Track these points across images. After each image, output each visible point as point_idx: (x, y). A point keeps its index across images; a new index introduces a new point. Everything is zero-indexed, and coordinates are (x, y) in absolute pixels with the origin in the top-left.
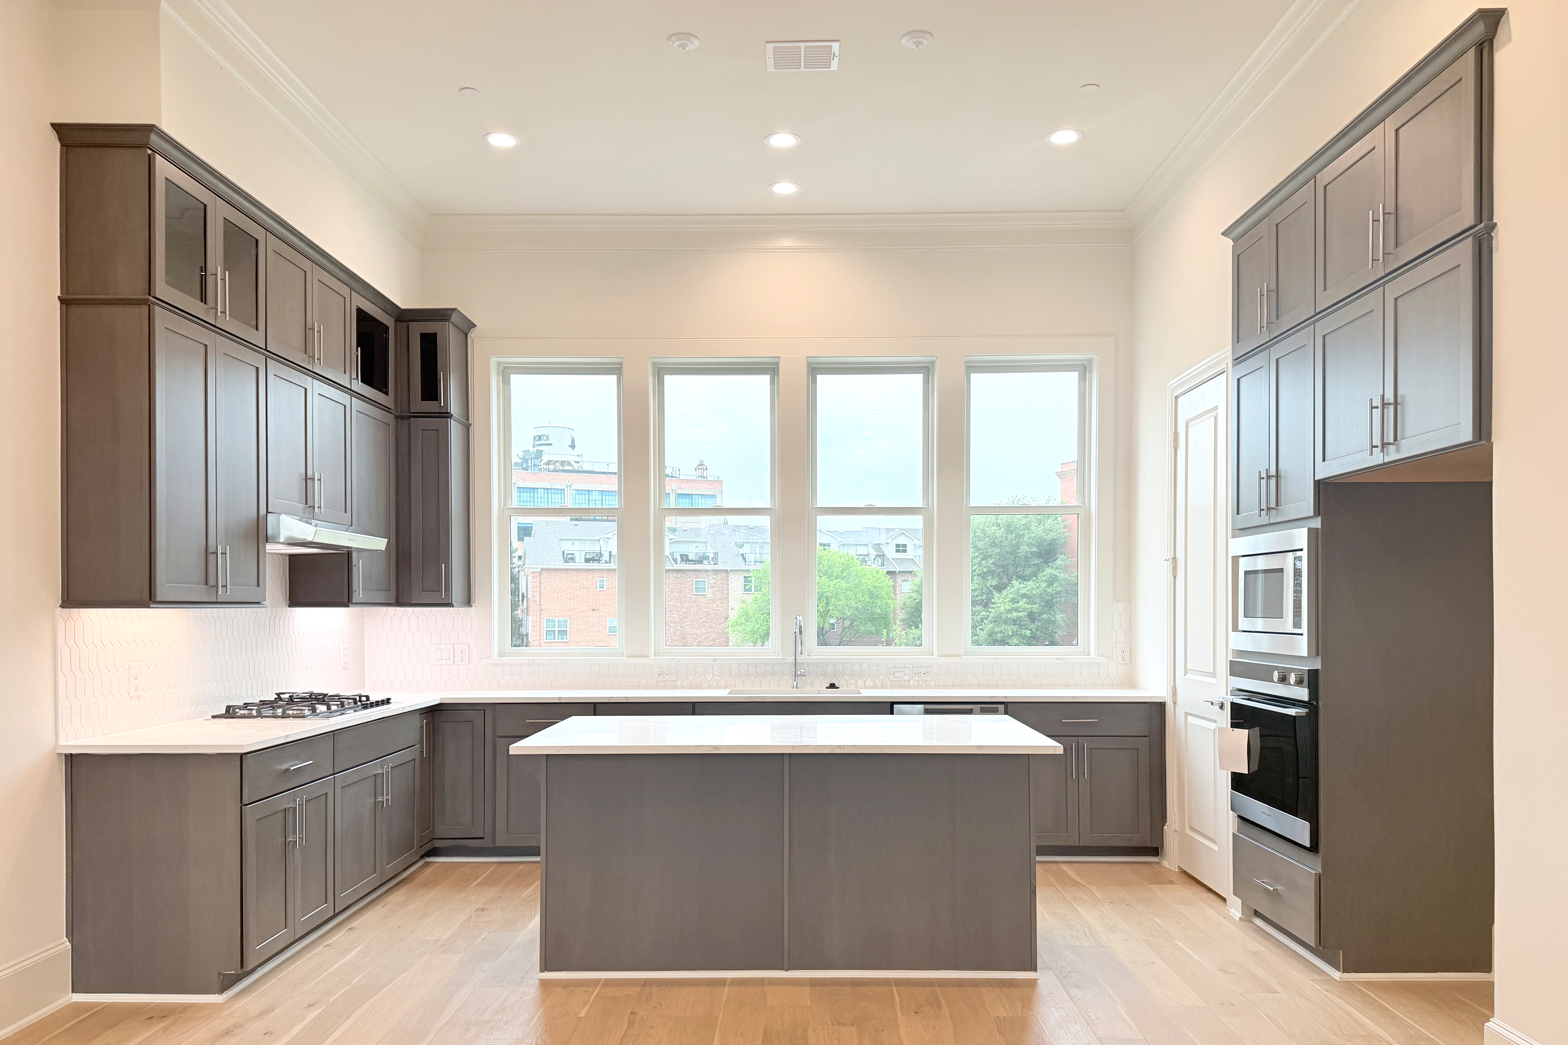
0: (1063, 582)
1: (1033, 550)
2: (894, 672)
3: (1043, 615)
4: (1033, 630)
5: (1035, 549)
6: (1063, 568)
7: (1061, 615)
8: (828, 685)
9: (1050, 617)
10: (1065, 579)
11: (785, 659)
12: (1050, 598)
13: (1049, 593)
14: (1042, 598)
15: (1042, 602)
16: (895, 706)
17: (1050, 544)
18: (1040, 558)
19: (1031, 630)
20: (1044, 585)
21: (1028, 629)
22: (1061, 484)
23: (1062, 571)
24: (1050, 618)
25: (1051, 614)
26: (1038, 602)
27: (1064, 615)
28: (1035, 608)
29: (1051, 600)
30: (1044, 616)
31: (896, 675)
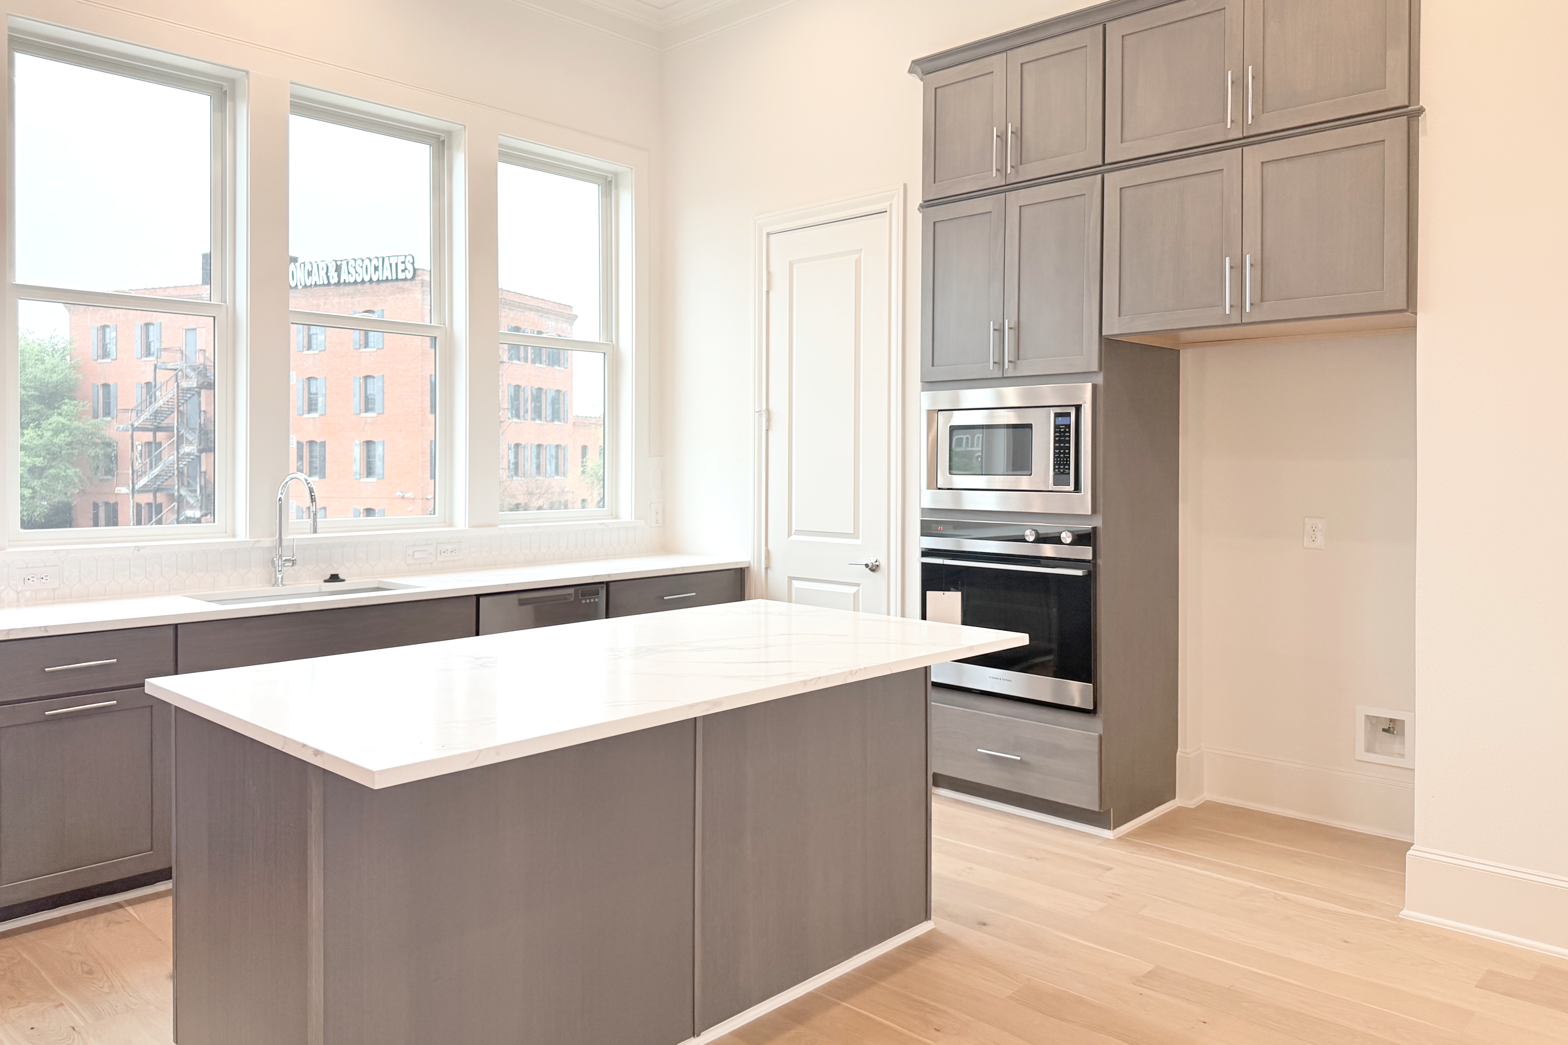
0: (76, 432)
1: (30, 393)
2: (414, 552)
3: (49, 470)
4: (36, 488)
5: (33, 393)
6: (75, 414)
7: (74, 470)
8: (328, 577)
9: (60, 472)
10: (77, 428)
11: (259, 541)
12: (59, 449)
13: (56, 443)
14: (47, 450)
15: (49, 454)
16: (481, 599)
17: (56, 387)
18: (41, 404)
19: (33, 488)
20: (48, 434)
21: (29, 488)
22: (70, 318)
23: (73, 418)
24: (60, 474)
25: (60, 469)
26: (43, 454)
27: (77, 470)
28: (39, 461)
29: (60, 452)
30: (52, 471)
31: (417, 555)
